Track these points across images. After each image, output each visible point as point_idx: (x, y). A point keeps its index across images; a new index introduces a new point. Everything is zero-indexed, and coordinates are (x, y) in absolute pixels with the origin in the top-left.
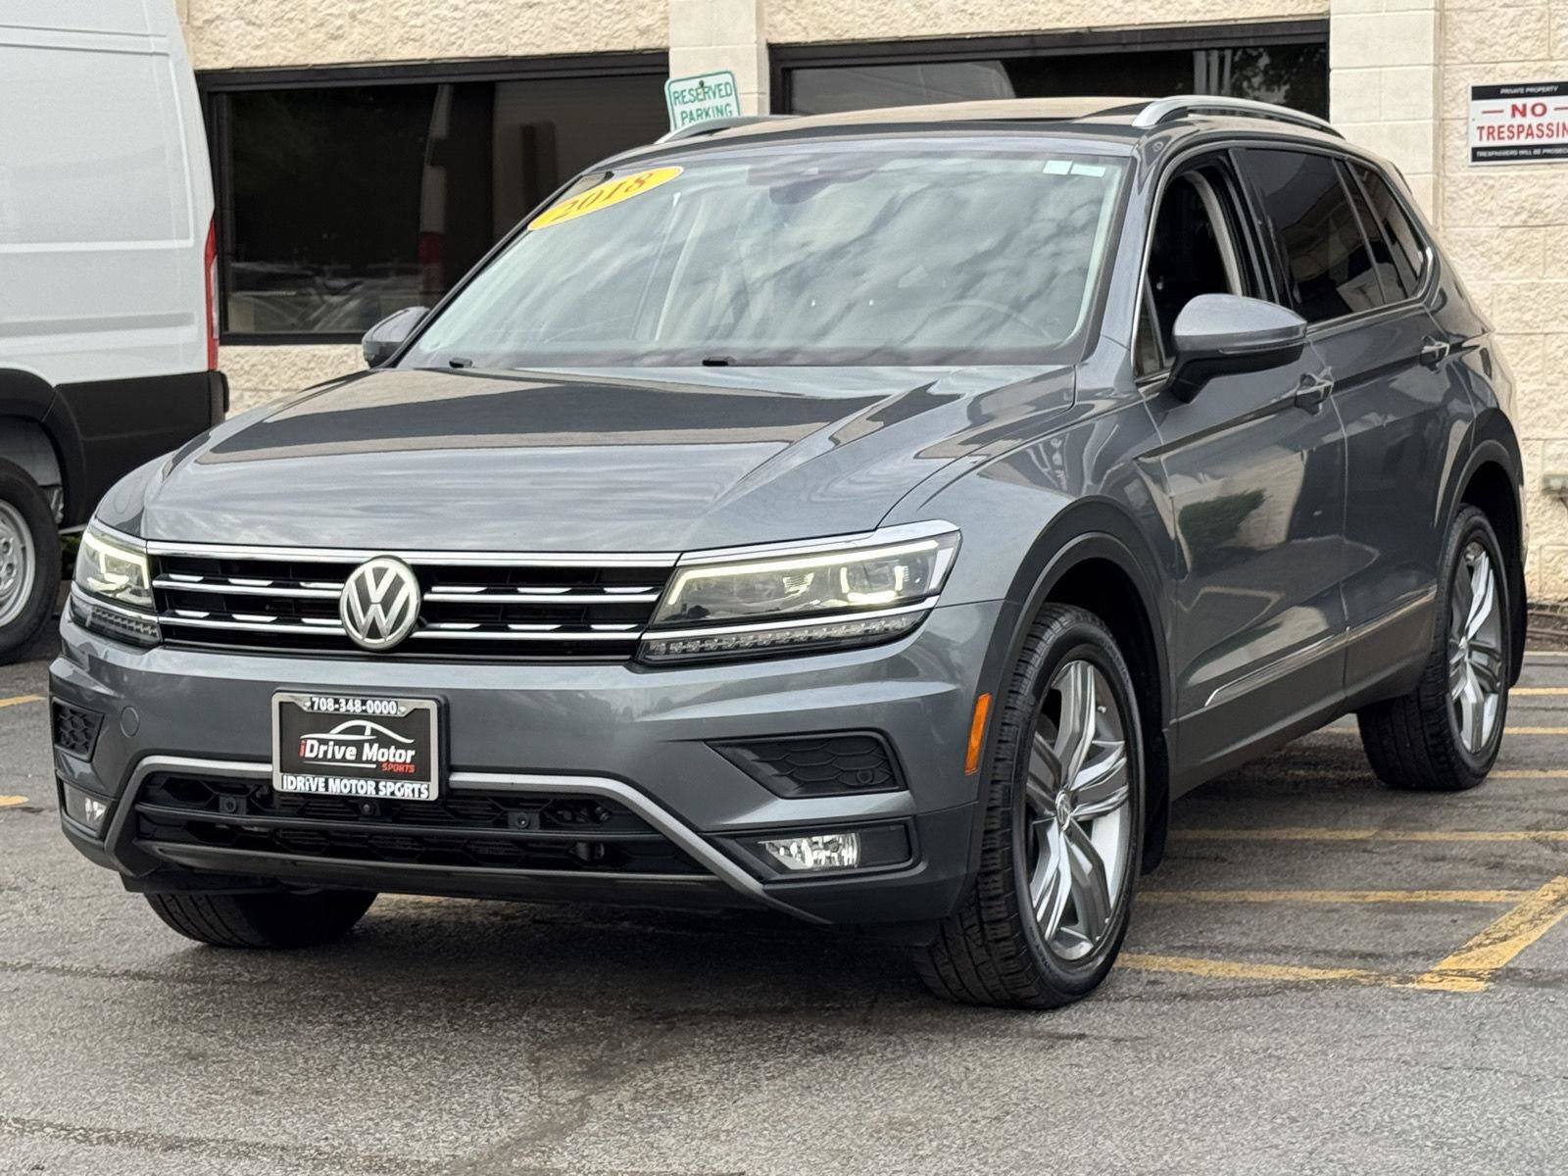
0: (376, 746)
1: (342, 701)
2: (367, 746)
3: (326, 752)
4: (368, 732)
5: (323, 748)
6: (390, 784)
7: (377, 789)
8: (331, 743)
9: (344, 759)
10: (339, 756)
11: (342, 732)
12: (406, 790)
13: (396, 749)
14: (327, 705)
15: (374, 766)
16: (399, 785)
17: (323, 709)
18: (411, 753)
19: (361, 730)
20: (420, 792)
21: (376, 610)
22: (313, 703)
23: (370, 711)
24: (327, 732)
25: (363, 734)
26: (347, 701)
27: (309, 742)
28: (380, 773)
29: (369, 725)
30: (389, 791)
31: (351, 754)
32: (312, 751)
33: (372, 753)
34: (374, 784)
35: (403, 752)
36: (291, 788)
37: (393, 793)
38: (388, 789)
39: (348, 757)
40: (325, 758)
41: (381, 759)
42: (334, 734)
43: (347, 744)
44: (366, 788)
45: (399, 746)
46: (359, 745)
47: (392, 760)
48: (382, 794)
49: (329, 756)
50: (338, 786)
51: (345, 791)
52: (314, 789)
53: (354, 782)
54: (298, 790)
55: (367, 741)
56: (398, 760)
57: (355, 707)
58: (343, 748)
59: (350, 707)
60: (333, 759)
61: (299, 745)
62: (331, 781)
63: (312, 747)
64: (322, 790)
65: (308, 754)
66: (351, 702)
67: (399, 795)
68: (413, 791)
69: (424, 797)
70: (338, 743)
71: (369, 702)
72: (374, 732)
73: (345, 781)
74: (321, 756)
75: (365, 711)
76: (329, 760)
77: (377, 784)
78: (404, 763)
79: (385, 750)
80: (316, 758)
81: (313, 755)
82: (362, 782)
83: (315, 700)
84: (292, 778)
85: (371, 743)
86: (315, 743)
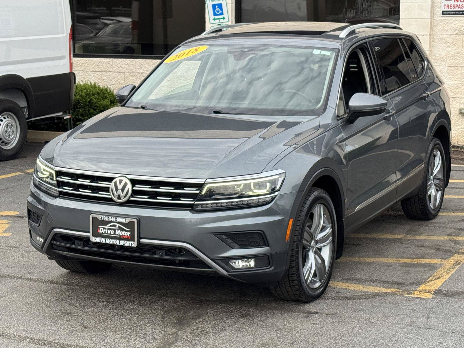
0: (119, 230)
1: (110, 217)
2: (117, 230)
3: (105, 232)
4: (117, 226)
5: (105, 230)
6: (123, 241)
7: (120, 243)
8: (107, 229)
9: (110, 234)
10: (109, 233)
11: (110, 226)
12: (128, 244)
13: (125, 232)
14: (105, 218)
15: (119, 236)
16: (126, 242)
18: (129, 233)
19: (115, 226)
20: (132, 244)
21: (120, 192)
22: (102, 218)
23: (118, 221)
24: (106, 226)
26: (111, 218)
27: (101, 228)
28: (120, 238)
29: (118, 225)
31: (112, 232)
33: (118, 232)
35: (127, 233)
36: (95, 241)
37: (124, 244)
39: (112, 233)
40: (105, 233)
41: (121, 234)
42: (108, 226)
43: (111, 229)
44: (117, 242)
45: (126, 231)
46: (115, 230)
47: (124, 235)
48: (121, 244)
49: (106, 232)
50: (109, 241)
51: (111, 243)
52: (102, 241)
53: (113, 240)
54: (97, 242)
55: (117, 229)
56: (126, 235)
57: (114, 219)
58: (110, 231)
59: (112, 220)
60: (107, 233)
61: (98, 229)
62: (107, 240)
63: (101, 230)
64: (104, 242)
65: (100, 232)
66: (112, 218)
67: (126, 245)
68: (130, 244)
69: (133, 246)
70: (109, 229)
71: (118, 218)
72: (119, 227)
73: (111, 240)
74: (104, 232)
75: (116, 221)
77: (120, 241)
78: (127, 236)
79: (122, 232)
81: (102, 232)
82: (115, 240)
83: (102, 217)
84: (95, 238)
85: (118, 230)
86: (102, 229)
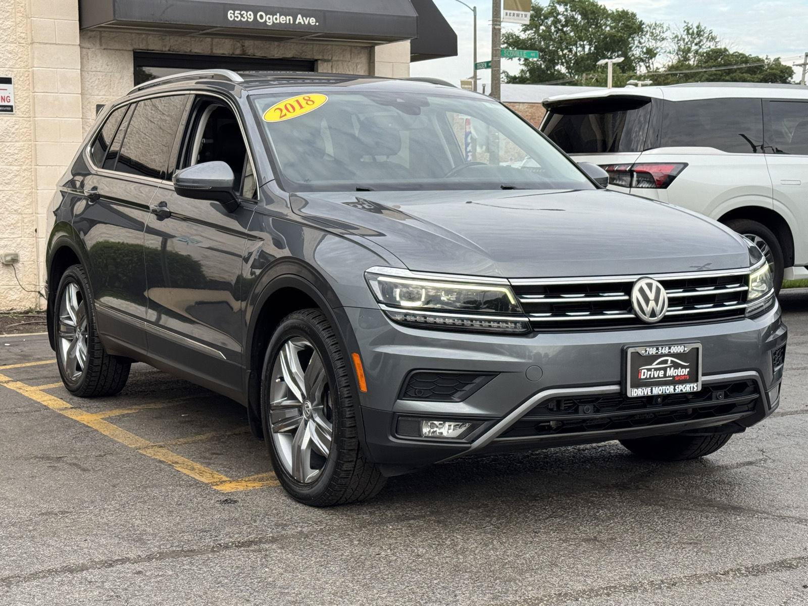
0: (672, 368)
1: (660, 348)
2: (668, 369)
3: (650, 375)
4: (669, 362)
5: (649, 373)
6: (680, 386)
7: (675, 389)
8: (653, 370)
9: (658, 377)
10: (656, 376)
11: (658, 364)
12: (687, 388)
13: (681, 369)
14: (652, 351)
15: (671, 378)
16: (684, 386)
17: (650, 353)
18: (688, 370)
19: (665, 362)
20: (693, 388)
21: (652, 304)
22: (646, 351)
23: (672, 352)
24: (651, 364)
25: (667, 364)
26: (662, 348)
27: (643, 371)
28: (675, 381)
29: (670, 359)
30: (680, 389)
31: (662, 373)
32: (644, 375)
33: (671, 372)
34: (673, 387)
35: (684, 370)
36: (635, 395)
37: (681, 390)
38: (680, 388)
39: (660, 376)
40: (650, 378)
41: (674, 375)
42: (654, 366)
43: (660, 369)
44: (670, 390)
45: (683, 367)
46: (665, 369)
47: (679, 374)
48: (676, 391)
49: (652, 376)
50: (657, 391)
51: (660, 393)
52: (646, 394)
53: (664, 387)
54: (639, 395)
55: (668, 367)
56: (682, 374)
57: (665, 350)
58: (658, 372)
59: (663, 351)
60: (654, 378)
61: (639, 372)
62: (654, 388)
63: (644, 372)
64: (649, 394)
65: (642, 377)
66: (664, 348)
67: (684, 391)
68: (690, 388)
69: (695, 390)
70: (656, 369)
71: (672, 347)
72: (672, 362)
73: (660, 388)
74: (648, 377)
75: (670, 352)
76: (652, 378)
77: (675, 387)
78: (685, 375)
79: (676, 370)
80: (646, 378)
81: (645, 377)
82: (668, 387)
83: (648, 349)
84: (636, 390)
85: (670, 367)
86: (646, 371)
